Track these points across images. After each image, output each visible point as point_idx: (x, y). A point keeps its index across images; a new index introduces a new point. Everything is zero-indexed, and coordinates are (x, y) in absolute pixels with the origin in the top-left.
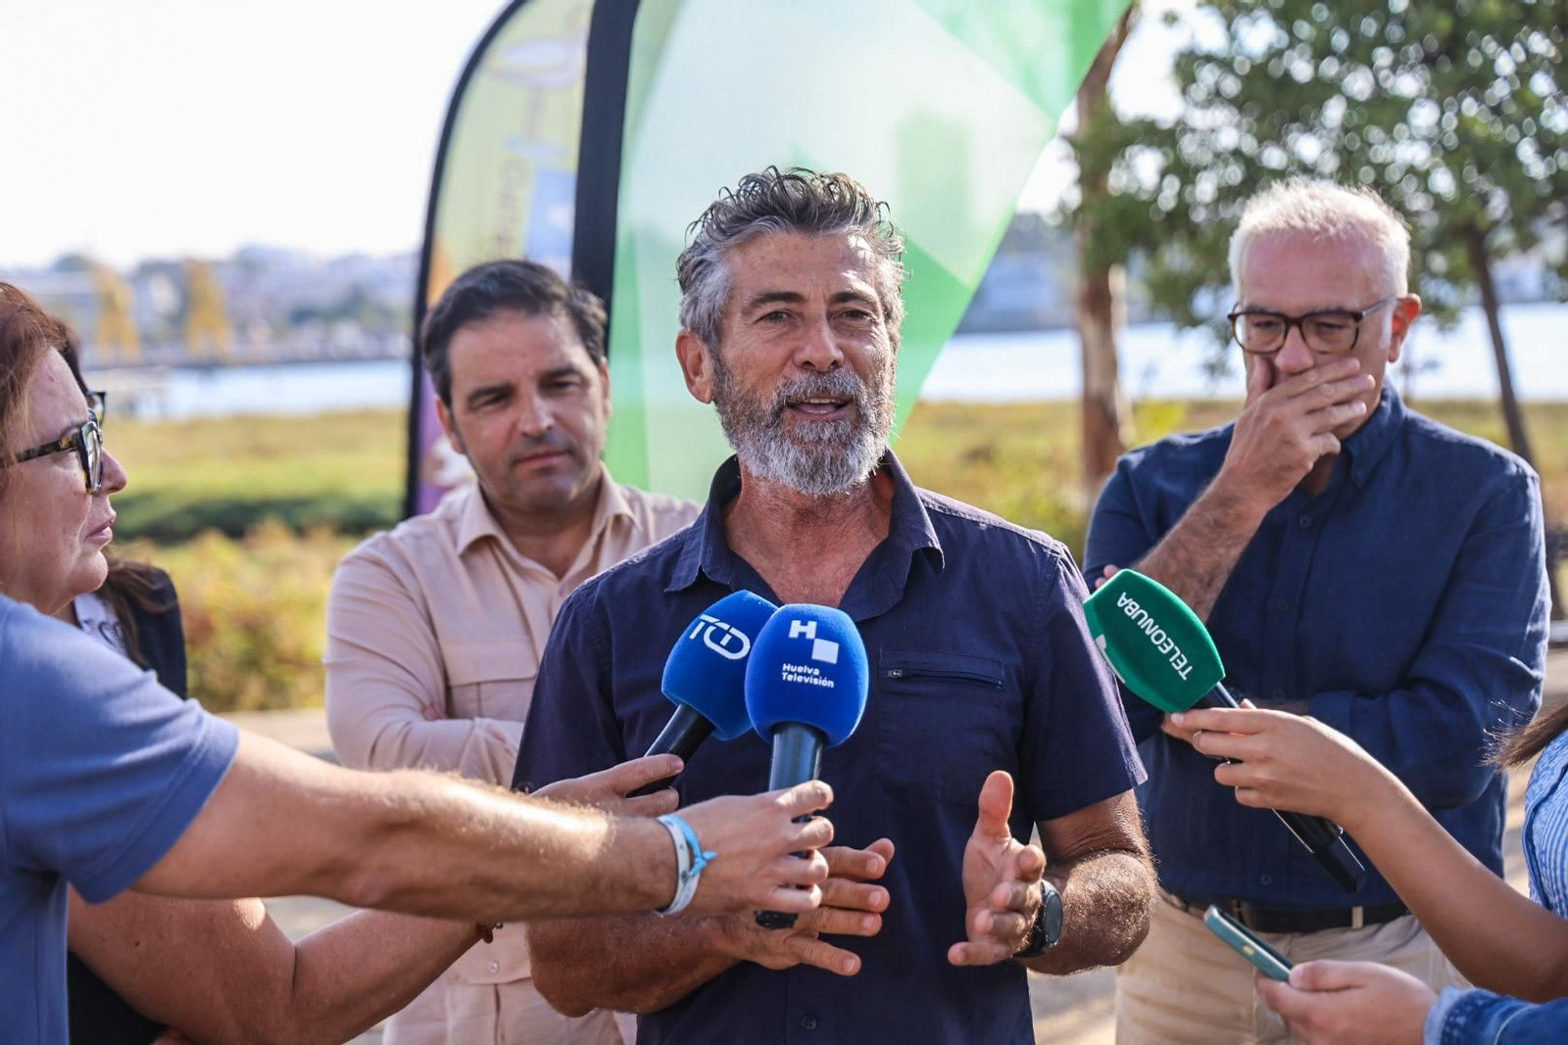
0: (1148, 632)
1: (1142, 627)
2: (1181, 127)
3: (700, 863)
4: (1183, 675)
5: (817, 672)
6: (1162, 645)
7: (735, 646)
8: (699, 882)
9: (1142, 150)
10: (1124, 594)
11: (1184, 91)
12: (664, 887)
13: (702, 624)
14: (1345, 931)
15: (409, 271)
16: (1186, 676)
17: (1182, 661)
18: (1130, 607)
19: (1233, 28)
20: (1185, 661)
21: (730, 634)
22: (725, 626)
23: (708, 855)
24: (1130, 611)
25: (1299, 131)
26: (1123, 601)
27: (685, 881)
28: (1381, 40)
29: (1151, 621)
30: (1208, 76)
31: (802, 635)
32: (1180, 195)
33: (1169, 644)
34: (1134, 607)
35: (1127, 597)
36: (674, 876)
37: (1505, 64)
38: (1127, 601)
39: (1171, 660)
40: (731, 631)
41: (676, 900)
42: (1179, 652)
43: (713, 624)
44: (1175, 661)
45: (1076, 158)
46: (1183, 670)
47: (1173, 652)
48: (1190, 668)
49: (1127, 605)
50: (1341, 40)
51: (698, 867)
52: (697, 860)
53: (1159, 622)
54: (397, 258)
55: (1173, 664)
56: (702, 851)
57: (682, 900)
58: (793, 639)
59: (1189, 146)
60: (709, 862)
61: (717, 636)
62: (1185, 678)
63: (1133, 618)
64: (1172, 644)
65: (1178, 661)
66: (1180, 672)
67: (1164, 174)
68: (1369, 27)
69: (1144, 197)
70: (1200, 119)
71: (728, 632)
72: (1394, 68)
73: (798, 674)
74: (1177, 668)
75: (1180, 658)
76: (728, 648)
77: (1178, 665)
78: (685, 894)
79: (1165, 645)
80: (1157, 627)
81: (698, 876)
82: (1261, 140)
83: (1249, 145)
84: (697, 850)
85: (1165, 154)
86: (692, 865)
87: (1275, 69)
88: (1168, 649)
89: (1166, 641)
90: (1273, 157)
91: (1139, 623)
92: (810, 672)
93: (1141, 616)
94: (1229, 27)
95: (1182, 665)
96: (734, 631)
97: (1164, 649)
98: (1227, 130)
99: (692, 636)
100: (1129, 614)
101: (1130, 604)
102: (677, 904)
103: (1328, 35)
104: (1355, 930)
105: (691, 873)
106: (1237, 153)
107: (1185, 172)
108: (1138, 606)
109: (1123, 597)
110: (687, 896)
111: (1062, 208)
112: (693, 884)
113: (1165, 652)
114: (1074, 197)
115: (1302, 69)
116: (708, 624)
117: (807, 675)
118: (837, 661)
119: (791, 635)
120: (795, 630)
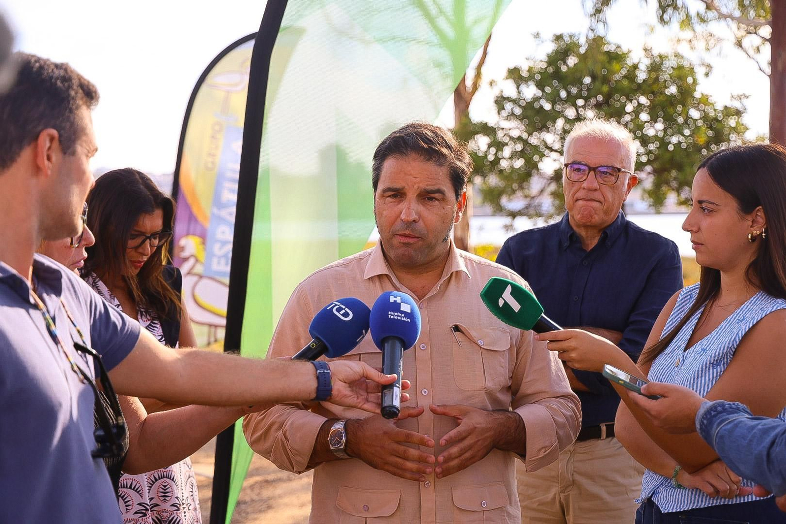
2: (497, 127)
5: (403, 315)
7: (346, 315)
9: (481, 136)
11: (499, 113)
13: (333, 305)
14: (598, 440)
19: (520, 89)
22: (344, 307)
28: (579, 96)
30: (508, 106)
31: (395, 301)
32: (496, 154)
37: (629, 108)
40: (346, 309)
43: (338, 305)
50: (563, 94)
58: (392, 302)
59: (500, 134)
61: (339, 310)
67: (490, 146)
68: (574, 90)
69: (481, 154)
70: (505, 124)
72: (584, 107)
73: (396, 316)
76: (343, 315)
82: (529, 133)
83: (525, 136)
85: (490, 138)
87: (536, 105)
90: (534, 140)
92: (400, 315)
94: (518, 88)
96: (347, 309)
98: (516, 129)
103: (558, 92)
104: (603, 440)
106: (520, 138)
107: (498, 146)
115: (547, 106)
116: (336, 305)
117: (399, 316)
118: (410, 312)
119: (391, 301)
120: (392, 299)
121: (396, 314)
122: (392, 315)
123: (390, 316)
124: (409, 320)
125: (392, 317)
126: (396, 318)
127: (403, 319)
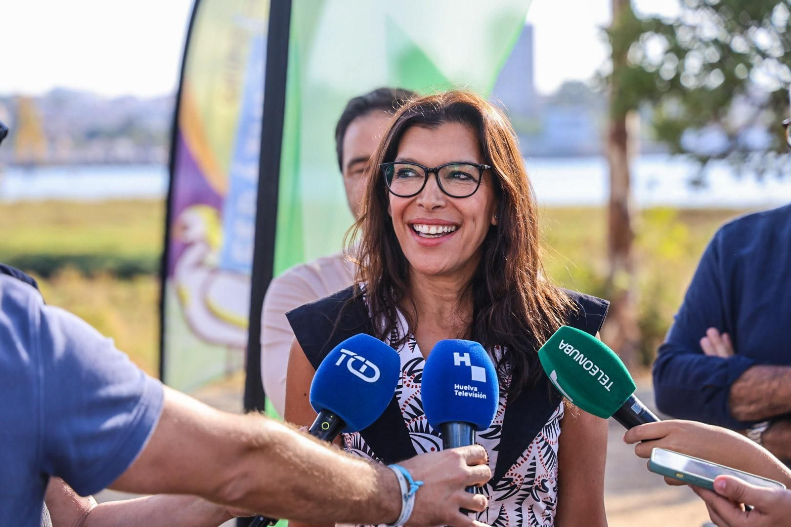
0: (580, 363)
1: (576, 360)
2: (680, 23)
3: (414, 488)
4: (607, 388)
5: (476, 389)
6: (591, 370)
7: (370, 373)
8: (416, 500)
9: (652, 35)
10: (563, 341)
12: (394, 505)
13: (343, 356)
15: (168, 108)
16: (609, 388)
17: (606, 379)
18: (567, 349)
20: (608, 379)
21: (366, 365)
22: (363, 359)
23: (419, 483)
24: (567, 351)
25: (756, 26)
26: (562, 345)
27: (407, 501)
29: (582, 356)
31: (462, 363)
33: (596, 369)
34: (570, 348)
35: (565, 343)
36: (400, 498)
38: (565, 345)
39: (599, 379)
40: (366, 363)
41: (402, 514)
42: (603, 374)
43: (353, 357)
44: (601, 380)
45: (610, 41)
46: (607, 384)
47: (599, 374)
48: (612, 383)
49: (566, 347)
51: (412, 491)
52: (412, 486)
53: (588, 356)
54: (157, 101)
55: (600, 382)
56: (415, 480)
57: (406, 513)
58: (458, 366)
59: (682, 36)
60: (420, 486)
61: (357, 365)
62: (609, 390)
63: (570, 355)
64: (598, 369)
65: (603, 379)
66: (605, 387)
67: (667, 53)
69: (651, 70)
71: (364, 363)
73: (465, 391)
74: (604, 384)
75: (604, 377)
76: (364, 374)
77: (603, 382)
78: (408, 508)
79: (593, 370)
80: (586, 359)
81: (413, 497)
82: (731, 31)
83: (724, 36)
84: (411, 480)
85: (668, 40)
86: (409, 489)
88: (596, 372)
89: (593, 367)
90: (739, 44)
91: (574, 358)
92: (472, 389)
93: (576, 353)
95: (606, 381)
96: (368, 362)
97: (593, 372)
98: (709, 27)
99: (338, 364)
100: (568, 353)
101: (567, 347)
102: (403, 516)
105: (410, 494)
106: (716, 42)
107: (679, 52)
108: (572, 348)
109: (562, 343)
110: (409, 511)
111: (598, 75)
112: (412, 501)
113: (593, 375)
114: (608, 67)
116: (348, 357)
117: (470, 391)
118: (485, 381)
119: (456, 364)
120: (457, 359)
121: (466, 388)
122: (460, 390)
123: (456, 391)
124: (484, 396)
125: (460, 394)
126: (466, 394)
127: (476, 396)
